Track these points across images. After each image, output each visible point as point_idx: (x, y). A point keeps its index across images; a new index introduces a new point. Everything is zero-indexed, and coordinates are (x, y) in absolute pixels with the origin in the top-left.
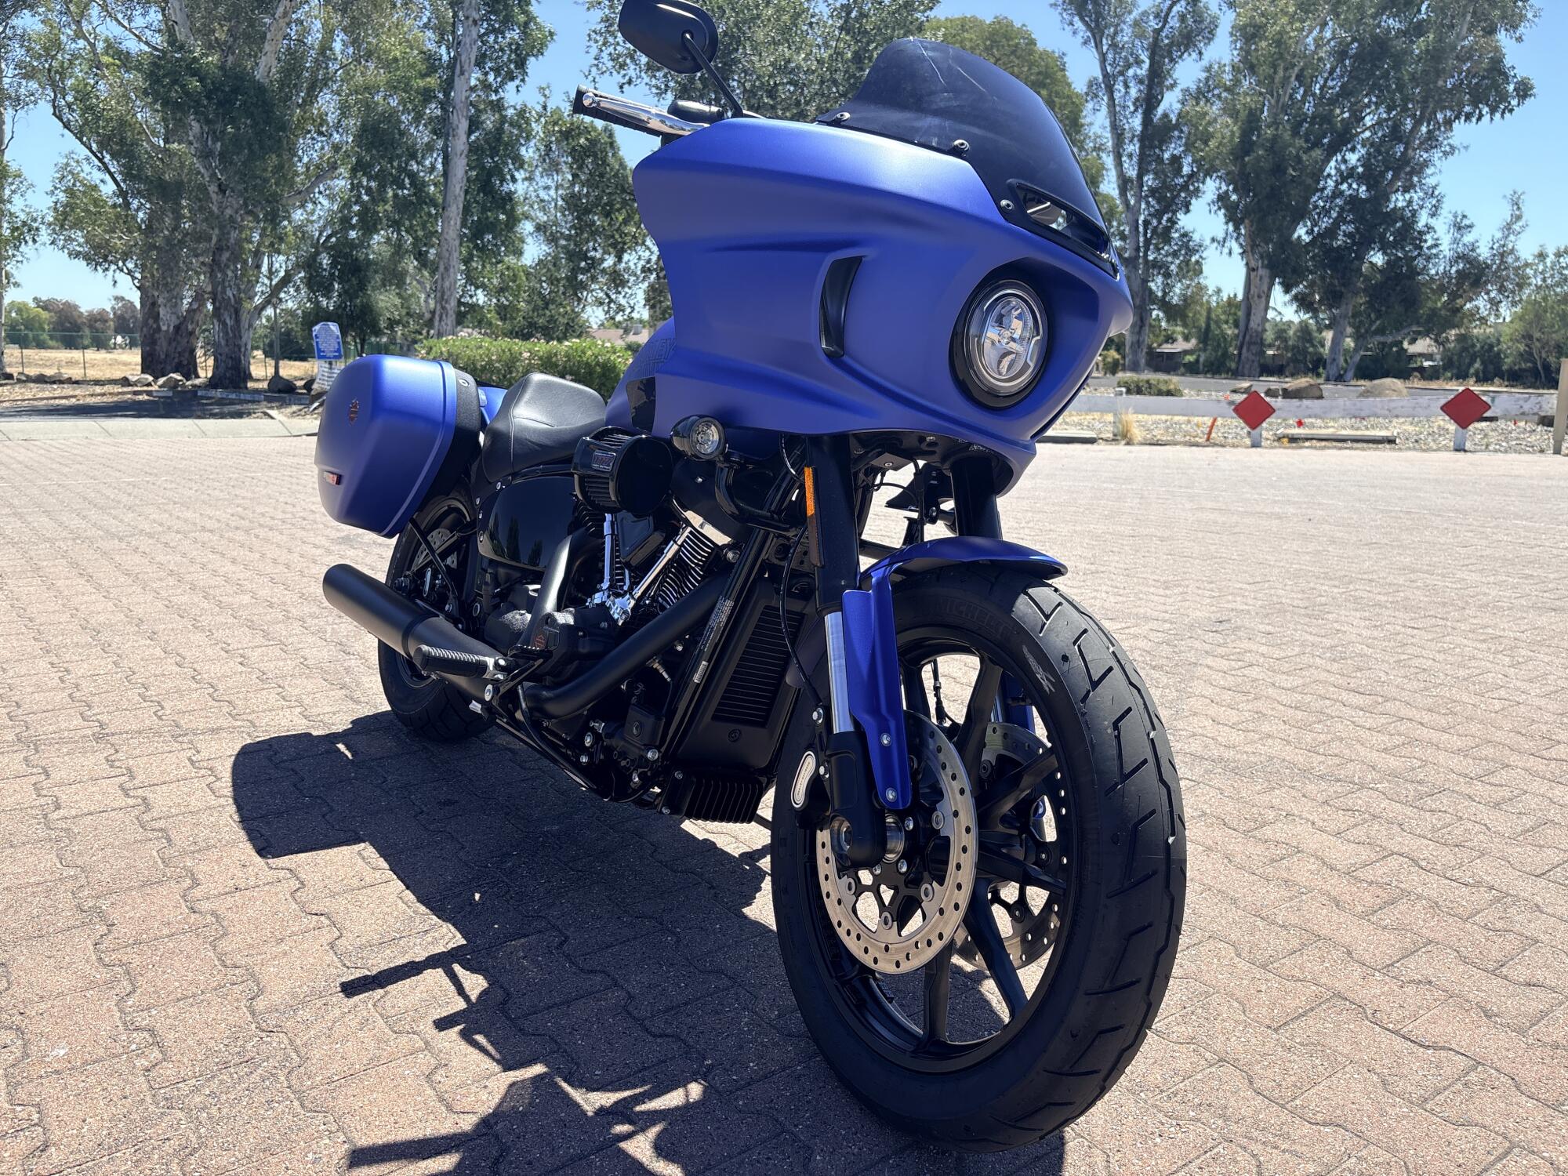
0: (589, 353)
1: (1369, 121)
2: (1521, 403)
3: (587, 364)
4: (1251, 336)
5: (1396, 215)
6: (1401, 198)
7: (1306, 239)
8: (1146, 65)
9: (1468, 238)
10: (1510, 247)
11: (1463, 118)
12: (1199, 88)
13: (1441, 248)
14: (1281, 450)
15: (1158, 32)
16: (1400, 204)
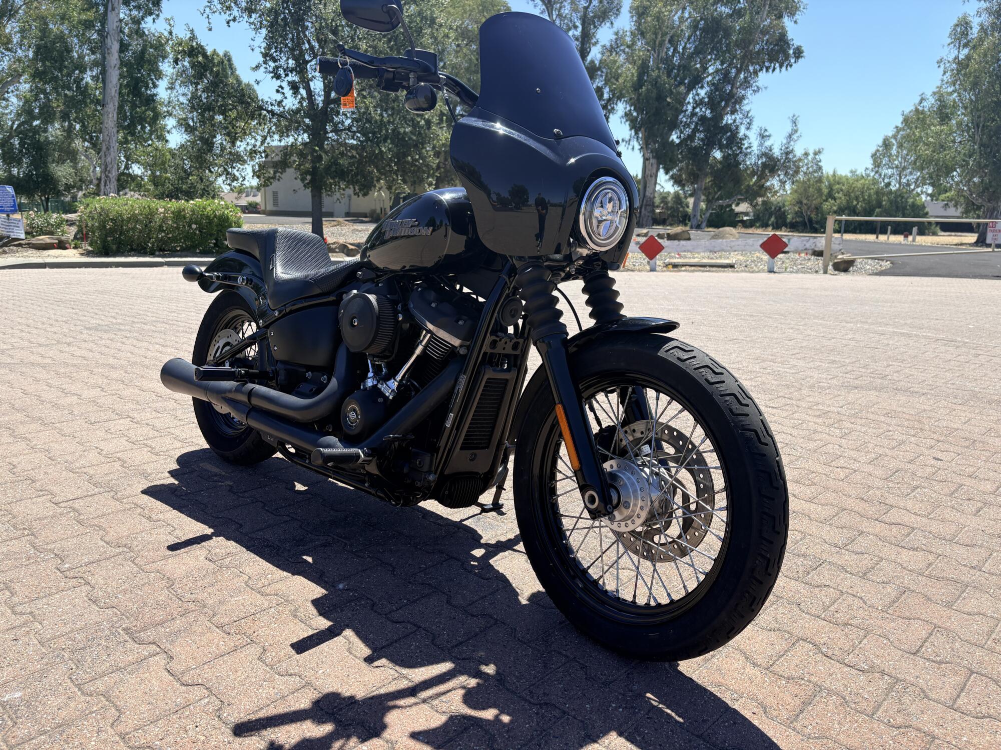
0: (209, 208)
1: (711, 70)
2: (805, 242)
3: (208, 217)
4: (647, 201)
5: (727, 128)
6: (730, 118)
7: (677, 141)
8: (580, 29)
9: (768, 143)
10: (791, 148)
11: (764, 70)
12: (611, 46)
13: (753, 149)
14: (668, 273)
15: (586, 8)
16: (730, 122)
